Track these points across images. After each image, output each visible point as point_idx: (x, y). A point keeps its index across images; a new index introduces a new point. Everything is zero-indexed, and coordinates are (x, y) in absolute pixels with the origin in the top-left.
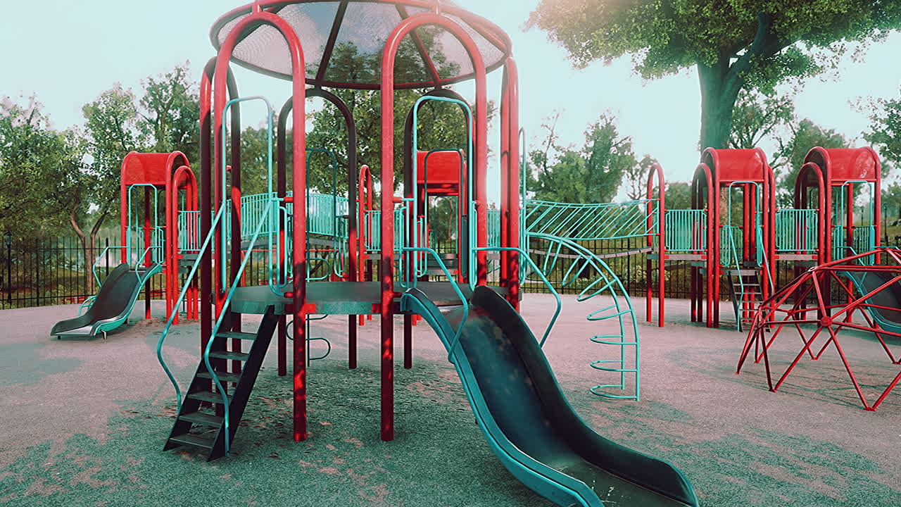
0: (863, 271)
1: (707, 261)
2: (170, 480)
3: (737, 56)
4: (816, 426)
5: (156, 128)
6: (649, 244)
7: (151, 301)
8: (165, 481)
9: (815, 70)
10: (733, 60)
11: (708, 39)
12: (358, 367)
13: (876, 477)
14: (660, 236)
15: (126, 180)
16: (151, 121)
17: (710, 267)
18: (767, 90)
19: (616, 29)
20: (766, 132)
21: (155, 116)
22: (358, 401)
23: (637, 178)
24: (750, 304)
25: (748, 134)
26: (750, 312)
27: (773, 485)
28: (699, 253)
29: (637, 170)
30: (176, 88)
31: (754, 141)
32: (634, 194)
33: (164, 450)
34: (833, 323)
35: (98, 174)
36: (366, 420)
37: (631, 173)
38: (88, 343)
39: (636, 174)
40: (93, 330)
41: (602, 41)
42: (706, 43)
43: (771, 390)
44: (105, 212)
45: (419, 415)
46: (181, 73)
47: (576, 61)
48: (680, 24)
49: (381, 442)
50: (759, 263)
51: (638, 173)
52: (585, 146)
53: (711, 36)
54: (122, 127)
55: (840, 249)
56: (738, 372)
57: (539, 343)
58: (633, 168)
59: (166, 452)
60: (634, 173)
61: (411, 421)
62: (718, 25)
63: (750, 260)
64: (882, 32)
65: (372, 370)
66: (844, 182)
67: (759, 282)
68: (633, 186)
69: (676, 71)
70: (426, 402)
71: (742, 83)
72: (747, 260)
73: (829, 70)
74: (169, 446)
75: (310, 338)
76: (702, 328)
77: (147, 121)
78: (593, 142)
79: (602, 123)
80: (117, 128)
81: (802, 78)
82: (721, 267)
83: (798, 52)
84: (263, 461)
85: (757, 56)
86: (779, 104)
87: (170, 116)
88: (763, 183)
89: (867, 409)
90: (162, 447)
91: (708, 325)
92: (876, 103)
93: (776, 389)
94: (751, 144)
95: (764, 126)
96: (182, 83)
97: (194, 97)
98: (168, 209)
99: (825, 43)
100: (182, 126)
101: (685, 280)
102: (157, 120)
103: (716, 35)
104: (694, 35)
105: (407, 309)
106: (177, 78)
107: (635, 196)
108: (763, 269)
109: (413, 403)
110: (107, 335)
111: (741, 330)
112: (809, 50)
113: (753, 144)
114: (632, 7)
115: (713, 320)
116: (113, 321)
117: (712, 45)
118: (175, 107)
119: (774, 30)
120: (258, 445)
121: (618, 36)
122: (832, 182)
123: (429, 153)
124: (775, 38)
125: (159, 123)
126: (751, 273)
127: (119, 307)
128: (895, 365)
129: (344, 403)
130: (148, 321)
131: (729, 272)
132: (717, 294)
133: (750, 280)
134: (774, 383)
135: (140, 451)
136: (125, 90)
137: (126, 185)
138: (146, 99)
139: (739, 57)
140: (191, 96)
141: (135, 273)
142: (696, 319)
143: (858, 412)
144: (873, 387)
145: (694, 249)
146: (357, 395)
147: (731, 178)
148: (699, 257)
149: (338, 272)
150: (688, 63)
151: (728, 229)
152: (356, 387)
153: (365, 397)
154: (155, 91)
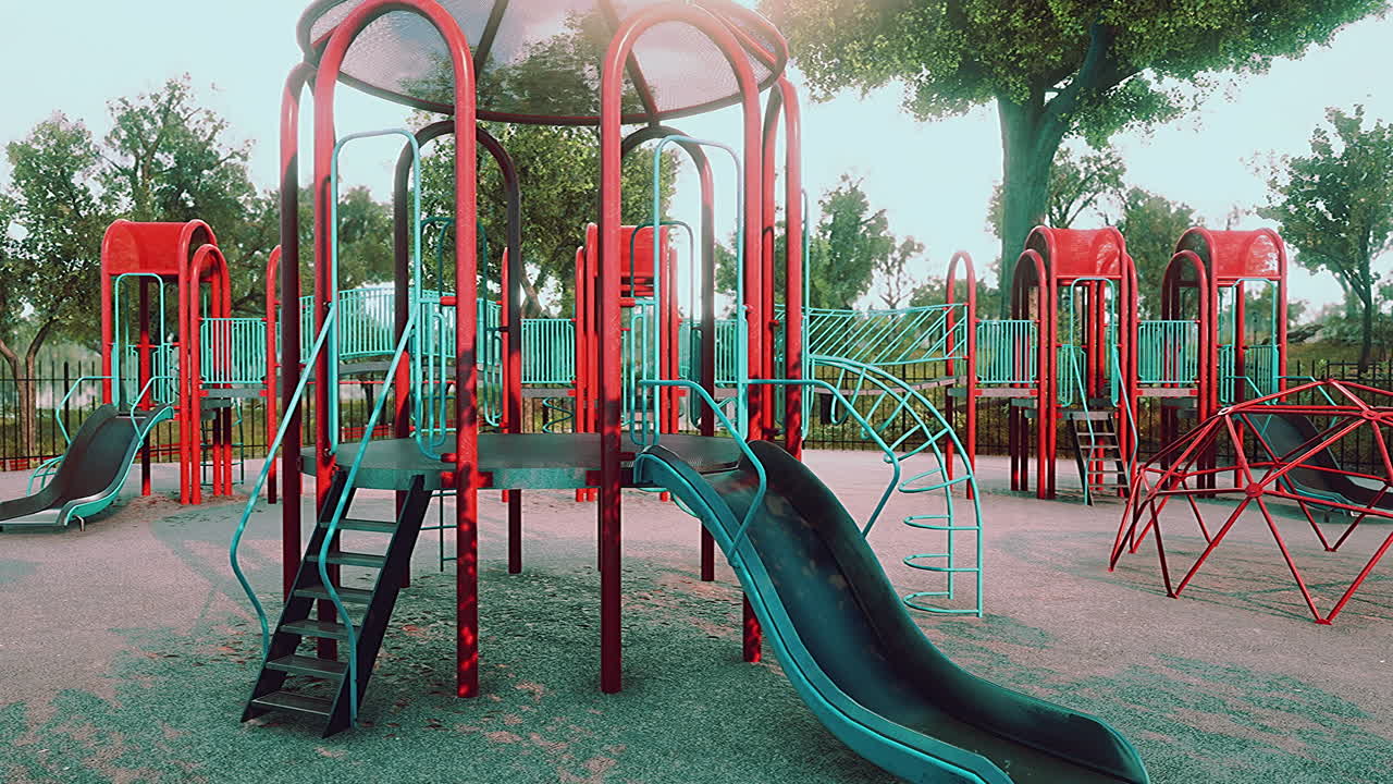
0: (1267, 413)
1: (1038, 398)
2: (268, 773)
3: (1055, 90)
4: (1256, 650)
5: (134, 182)
6: (949, 373)
7: (152, 465)
8: (260, 775)
9: (1170, 112)
10: (1049, 96)
11: (1017, 62)
12: (523, 570)
13: (1374, 728)
14: (968, 360)
15: (109, 267)
16: (124, 172)
17: (1042, 406)
18: (1097, 142)
19: (881, 43)
20: (1085, 204)
21: (131, 162)
22: (543, 628)
23: (895, 271)
24: (1097, 463)
25: (1060, 208)
26: (1097, 476)
27: (1232, 747)
28: (1023, 386)
29: (894, 260)
30: (169, 117)
31: (1069, 217)
32: (889, 295)
33: (243, 720)
34: (1266, 493)
35: (35, 257)
36: (567, 659)
37: (887, 264)
38: (56, 537)
39: (893, 264)
40: (64, 514)
41: (857, 60)
42: (1012, 68)
43: (1170, 595)
44: (51, 318)
45: (649, 649)
46: (177, 93)
47: (813, 90)
48: (974, 38)
49: (602, 694)
50: (1115, 401)
51: (896, 264)
52: (821, 222)
53: (1020, 57)
54: (73, 181)
55: (1230, 380)
56: (1112, 568)
57: (862, 531)
58: (890, 256)
59: (246, 724)
60: (889, 264)
61: (640, 658)
62: (1029, 40)
63: (1098, 397)
64: (1263, 59)
65: (549, 574)
66: (1236, 280)
67: (1116, 429)
68: (888, 284)
69: (964, 110)
70: (653, 625)
71: (1062, 129)
72: (1093, 397)
73: (1189, 115)
74: (251, 712)
75: (444, 524)
76: (1030, 500)
77: (119, 171)
78: (832, 217)
79: (846, 188)
80: (63, 182)
81: (1149, 123)
82: (1058, 408)
83: (1144, 85)
84: (418, 734)
85: (1088, 90)
86: (1104, 163)
87: (159, 164)
88: (1120, 280)
89: (1321, 622)
90: (238, 715)
91: (1040, 495)
92: (1277, 161)
93: (1177, 593)
94: (1064, 221)
95: (1082, 196)
96: (178, 109)
97: (199, 132)
98: (183, 315)
99: (1186, 72)
100: (180, 181)
101: (988, 428)
102: (136, 169)
103: (1030, 55)
104: (993, 56)
105: (643, 478)
106: (170, 101)
107: (892, 298)
108: (1119, 410)
109: (633, 628)
110: (86, 523)
111: (1090, 503)
112: (1159, 82)
113: (1066, 222)
114: (903, 9)
115: (1046, 487)
116: (94, 501)
117: (1021, 71)
118: (168, 148)
119: (1113, 52)
120: (403, 706)
121: (884, 53)
122: (1219, 280)
123: (637, 229)
124: (1113, 62)
125: (139, 174)
126: (1102, 416)
127: (105, 478)
128: (1328, 553)
129: (520, 632)
130: (148, 498)
131: (1071, 416)
132: (1052, 448)
133: (1102, 426)
134: (1175, 585)
135: (201, 723)
136: (72, 121)
137: (111, 275)
138: (115, 133)
139: (1059, 90)
140: (195, 131)
141: (130, 420)
142: (1019, 486)
143: (1310, 627)
144: (1313, 587)
145: (1014, 379)
146: (537, 617)
147: (1073, 273)
148: (1026, 392)
149: (491, 418)
150: (984, 98)
151: (1069, 349)
152: (531, 604)
153: (552, 620)
154: (130, 120)
